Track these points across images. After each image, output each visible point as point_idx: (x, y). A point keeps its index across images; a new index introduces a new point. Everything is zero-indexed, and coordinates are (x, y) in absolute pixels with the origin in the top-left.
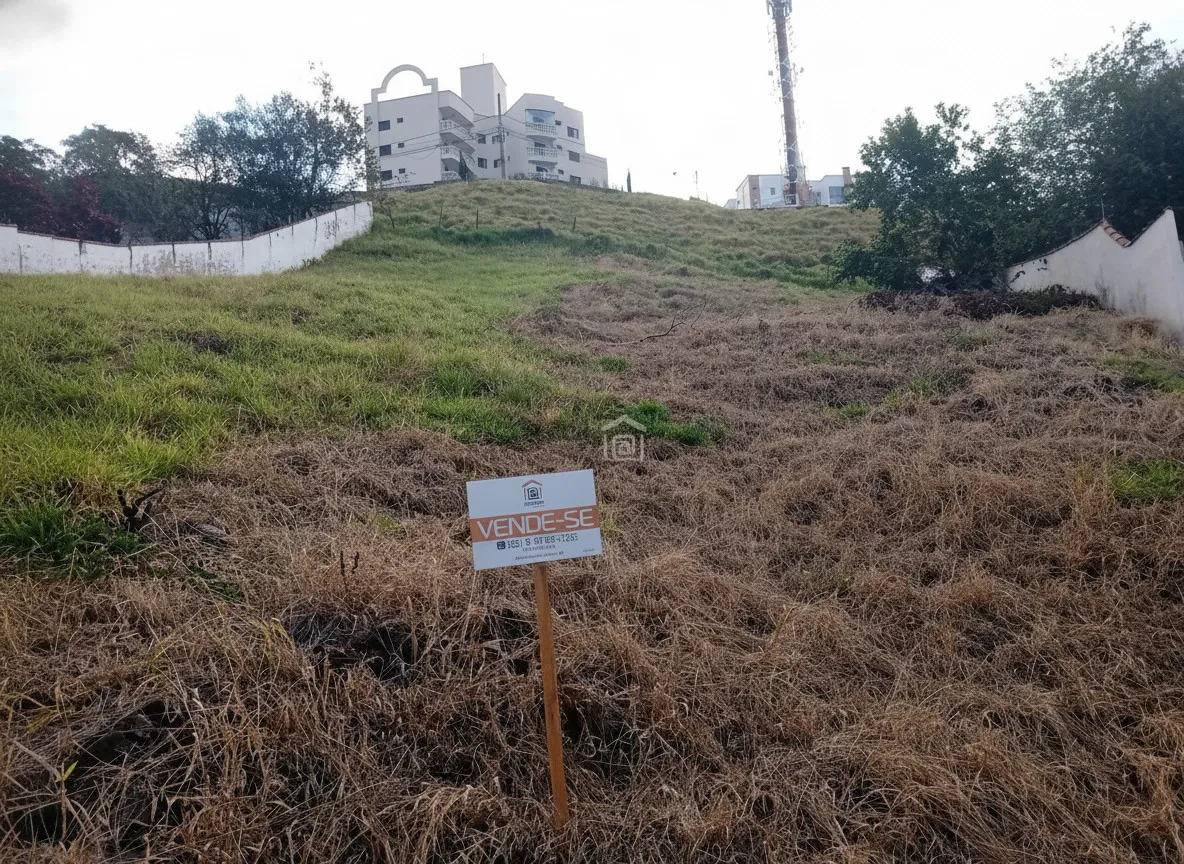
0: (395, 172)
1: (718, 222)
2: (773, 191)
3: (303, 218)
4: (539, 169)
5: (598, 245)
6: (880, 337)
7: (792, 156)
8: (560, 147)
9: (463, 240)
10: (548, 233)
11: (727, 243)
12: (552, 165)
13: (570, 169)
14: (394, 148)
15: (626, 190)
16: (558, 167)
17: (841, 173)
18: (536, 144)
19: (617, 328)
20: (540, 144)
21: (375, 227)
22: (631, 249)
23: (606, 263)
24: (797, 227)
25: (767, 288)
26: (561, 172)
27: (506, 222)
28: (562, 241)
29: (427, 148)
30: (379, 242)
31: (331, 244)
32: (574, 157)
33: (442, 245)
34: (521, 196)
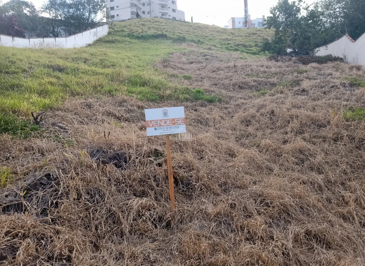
0: (116, 16)
1: (221, 32)
2: (240, 23)
3: (86, 30)
4: (162, 15)
5: (181, 40)
6: (273, 70)
7: (246, 11)
8: (169, 8)
9: (138, 38)
10: (166, 35)
11: (224, 40)
12: (167, 13)
13: (173, 15)
14: (115, 8)
15: (191, 22)
16: (168, 14)
17: (262, 17)
18: (162, 7)
19: (188, 66)
20: (163, 6)
21: (109, 33)
22: (193, 41)
23: (184, 45)
24: (247, 35)
25: (236, 54)
26: (170, 16)
27: (151, 32)
28: (170, 38)
29: (126, 8)
30: (110, 38)
31: (95, 39)
32: (174, 11)
33: (131, 39)
34: (157, 23)
